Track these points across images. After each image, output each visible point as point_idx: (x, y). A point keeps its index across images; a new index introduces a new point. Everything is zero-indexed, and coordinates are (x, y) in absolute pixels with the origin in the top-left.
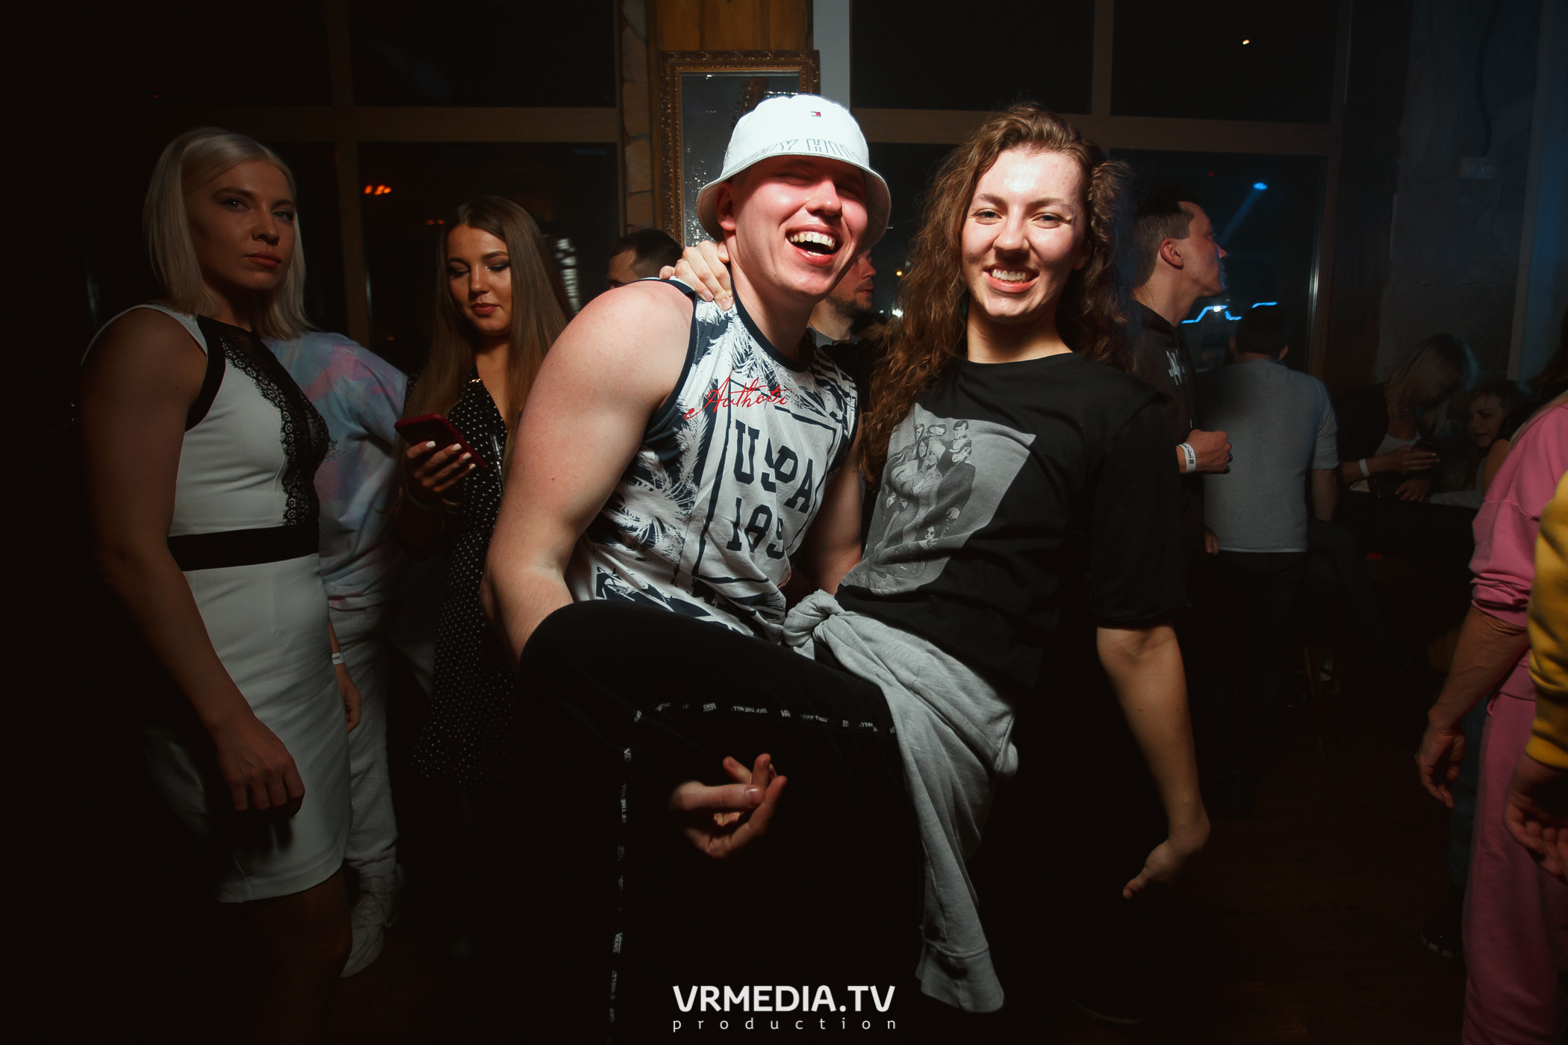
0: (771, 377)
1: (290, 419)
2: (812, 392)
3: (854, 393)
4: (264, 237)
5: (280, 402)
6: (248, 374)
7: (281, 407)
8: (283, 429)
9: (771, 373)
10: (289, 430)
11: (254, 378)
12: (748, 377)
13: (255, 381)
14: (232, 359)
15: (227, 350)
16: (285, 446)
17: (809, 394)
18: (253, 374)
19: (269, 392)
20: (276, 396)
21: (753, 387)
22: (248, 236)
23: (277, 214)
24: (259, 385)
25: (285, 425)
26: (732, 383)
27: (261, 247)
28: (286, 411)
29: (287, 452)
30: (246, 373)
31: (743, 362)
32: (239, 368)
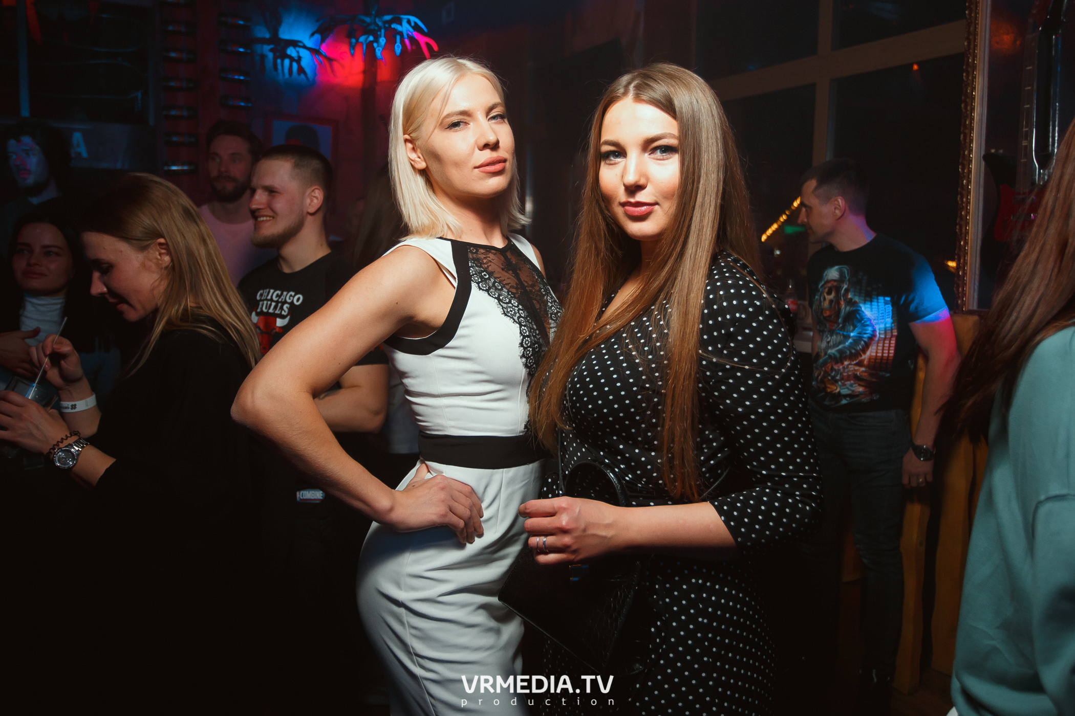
1: (527, 334)
4: (486, 146)
5: (519, 318)
6: (490, 295)
7: (520, 324)
8: (521, 345)
10: (527, 344)
11: (495, 298)
13: (496, 301)
14: (477, 283)
15: (473, 275)
16: (524, 360)
18: (495, 295)
19: (509, 310)
20: (515, 313)
22: (474, 149)
23: (493, 118)
24: (500, 304)
25: (523, 340)
27: (487, 155)
28: (524, 326)
29: (526, 366)
30: (489, 294)
32: (483, 290)
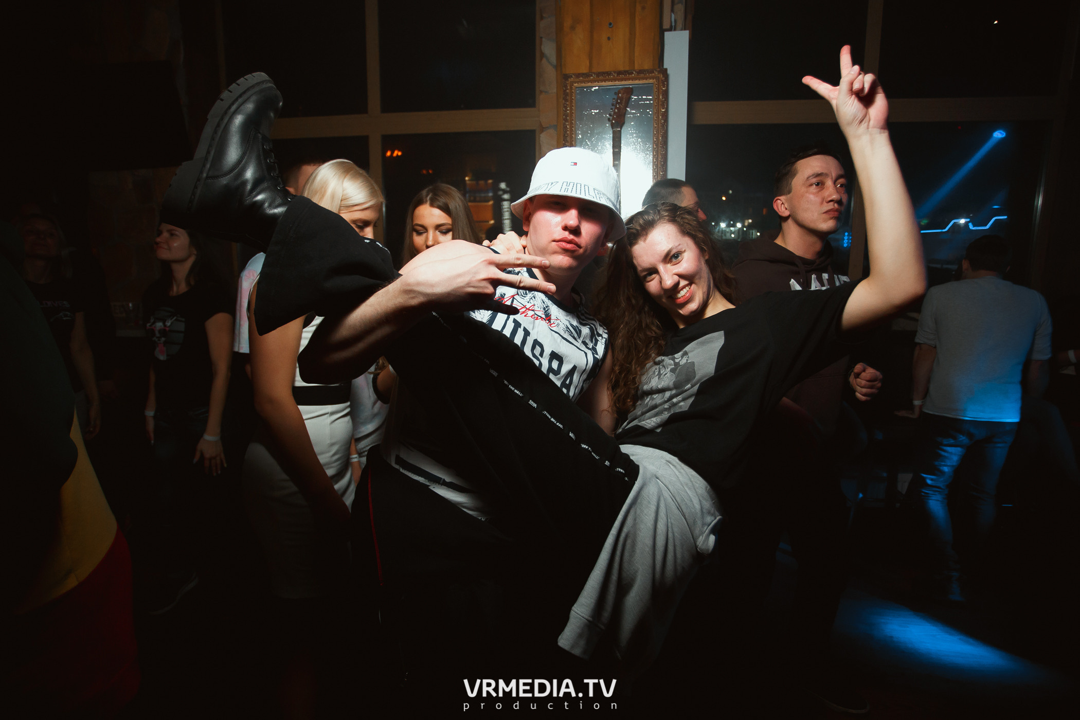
0: (546, 309)
2: (575, 325)
3: (605, 336)
9: (547, 307)
12: (528, 302)
17: (572, 325)
21: (530, 309)
26: (515, 300)
31: (527, 295)
